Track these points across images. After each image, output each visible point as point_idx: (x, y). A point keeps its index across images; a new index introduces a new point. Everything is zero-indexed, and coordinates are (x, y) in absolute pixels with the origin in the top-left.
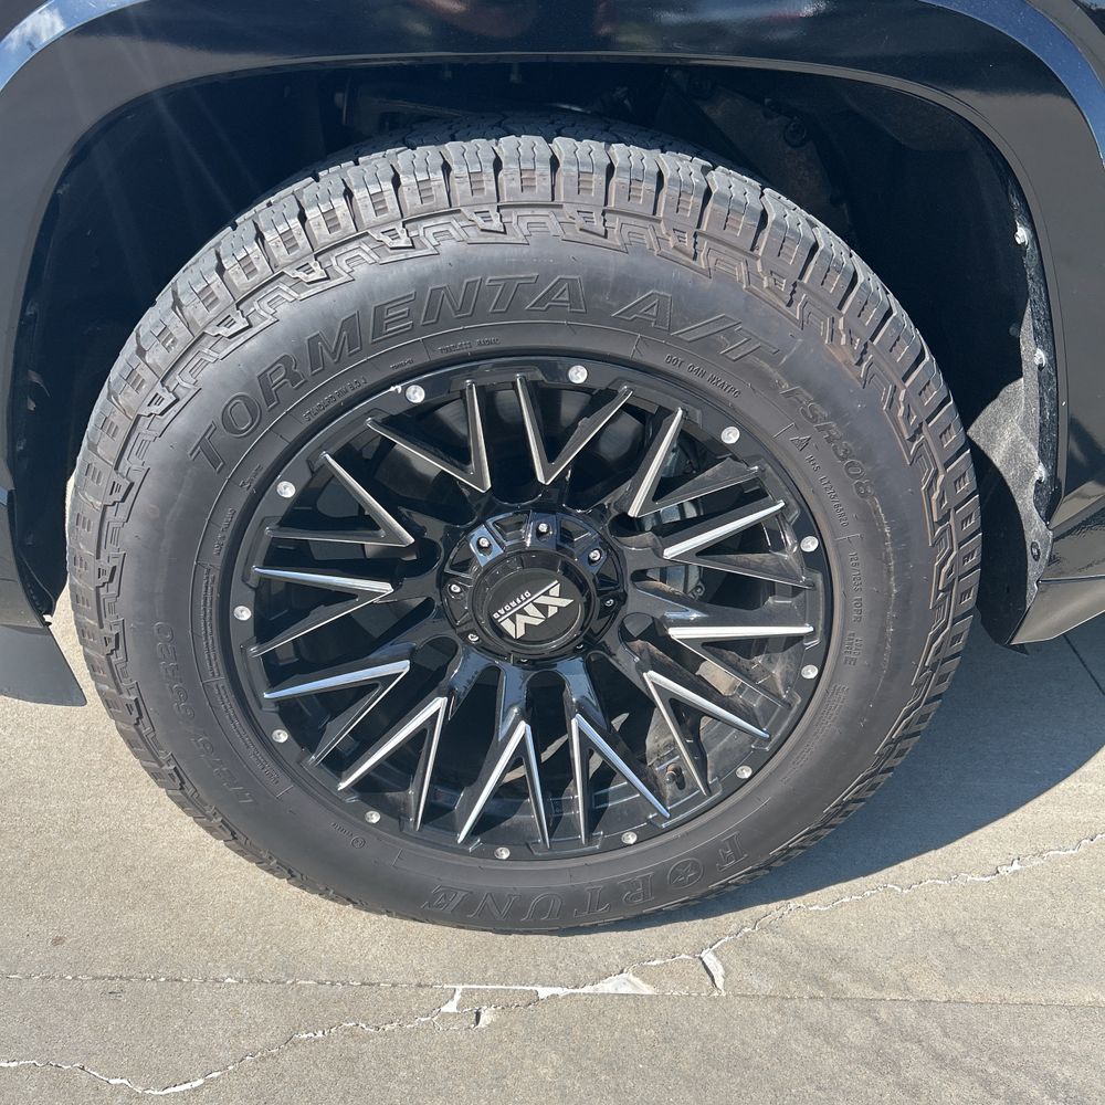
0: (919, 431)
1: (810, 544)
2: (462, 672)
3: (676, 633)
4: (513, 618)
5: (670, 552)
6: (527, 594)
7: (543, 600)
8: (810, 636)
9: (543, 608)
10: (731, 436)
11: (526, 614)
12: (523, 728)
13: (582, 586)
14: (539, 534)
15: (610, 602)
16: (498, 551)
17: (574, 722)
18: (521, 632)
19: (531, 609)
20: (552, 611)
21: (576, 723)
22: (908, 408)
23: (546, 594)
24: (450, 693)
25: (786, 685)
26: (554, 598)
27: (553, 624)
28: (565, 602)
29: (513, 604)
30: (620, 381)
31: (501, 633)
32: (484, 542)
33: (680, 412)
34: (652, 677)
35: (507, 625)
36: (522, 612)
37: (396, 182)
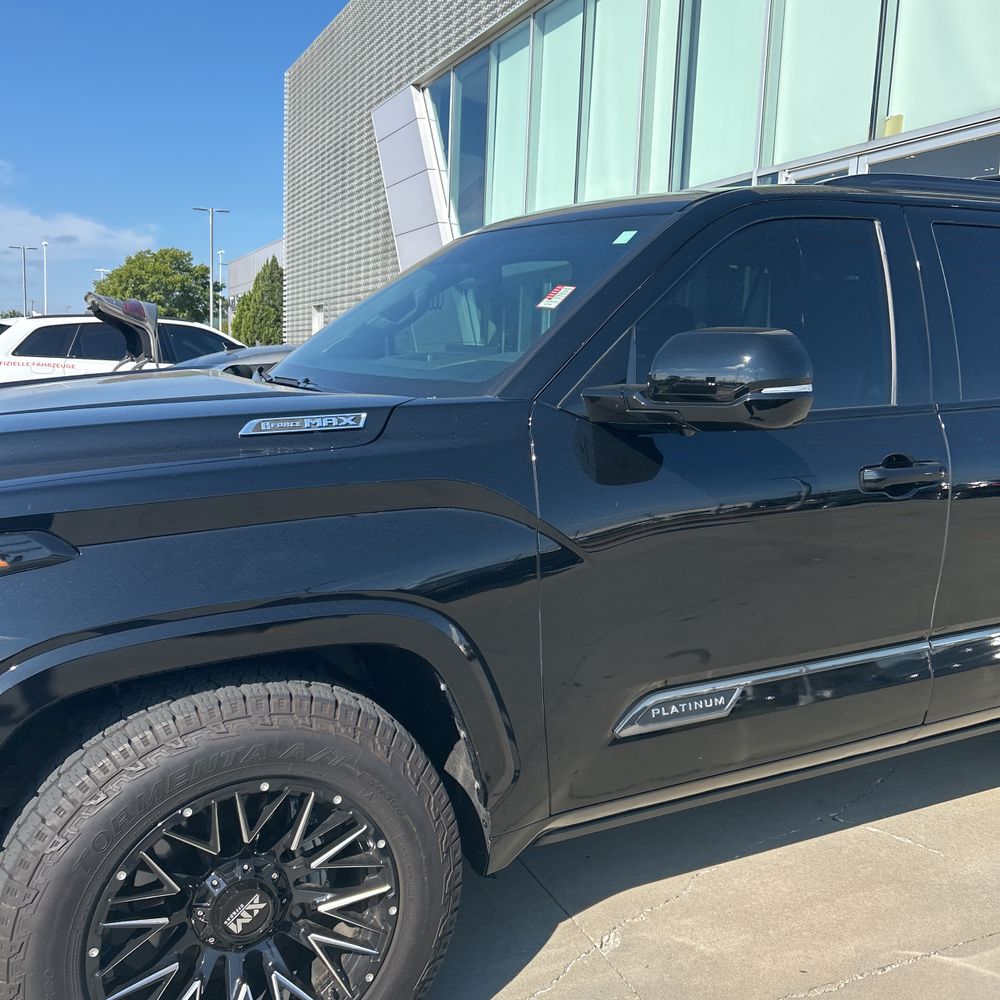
0: (418, 780)
1: (382, 844)
2: (206, 962)
3: (322, 909)
4: (235, 922)
5: (314, 865)
6: (242, 906)
7: (250, 907)
8: (389, 891)
9: (251, 912)
10: (338, 800)
11: (242, 917)
12: (245, 988)
13: (271, 894)
14: (245, 871)
15: (285, 901)
16: (224, 885)
17: (273, 976)
18: (240, 929)
19: (245, 914)
20: (256, 912)
21: (275, 976)
22: (412, 771)
23: (252, 903)
24: (201, 978)
25: (383, 921)
26: (256, 904)
27: (257, 920)
28: (263, 906)
29: (234, 913)
30: (284, 786)
31: (229, 932)
32: (214, 882)
33: (313, 794)
34: (313, 937)
35: (232, 927)
36: (240, 917)
37: (174, 719)
